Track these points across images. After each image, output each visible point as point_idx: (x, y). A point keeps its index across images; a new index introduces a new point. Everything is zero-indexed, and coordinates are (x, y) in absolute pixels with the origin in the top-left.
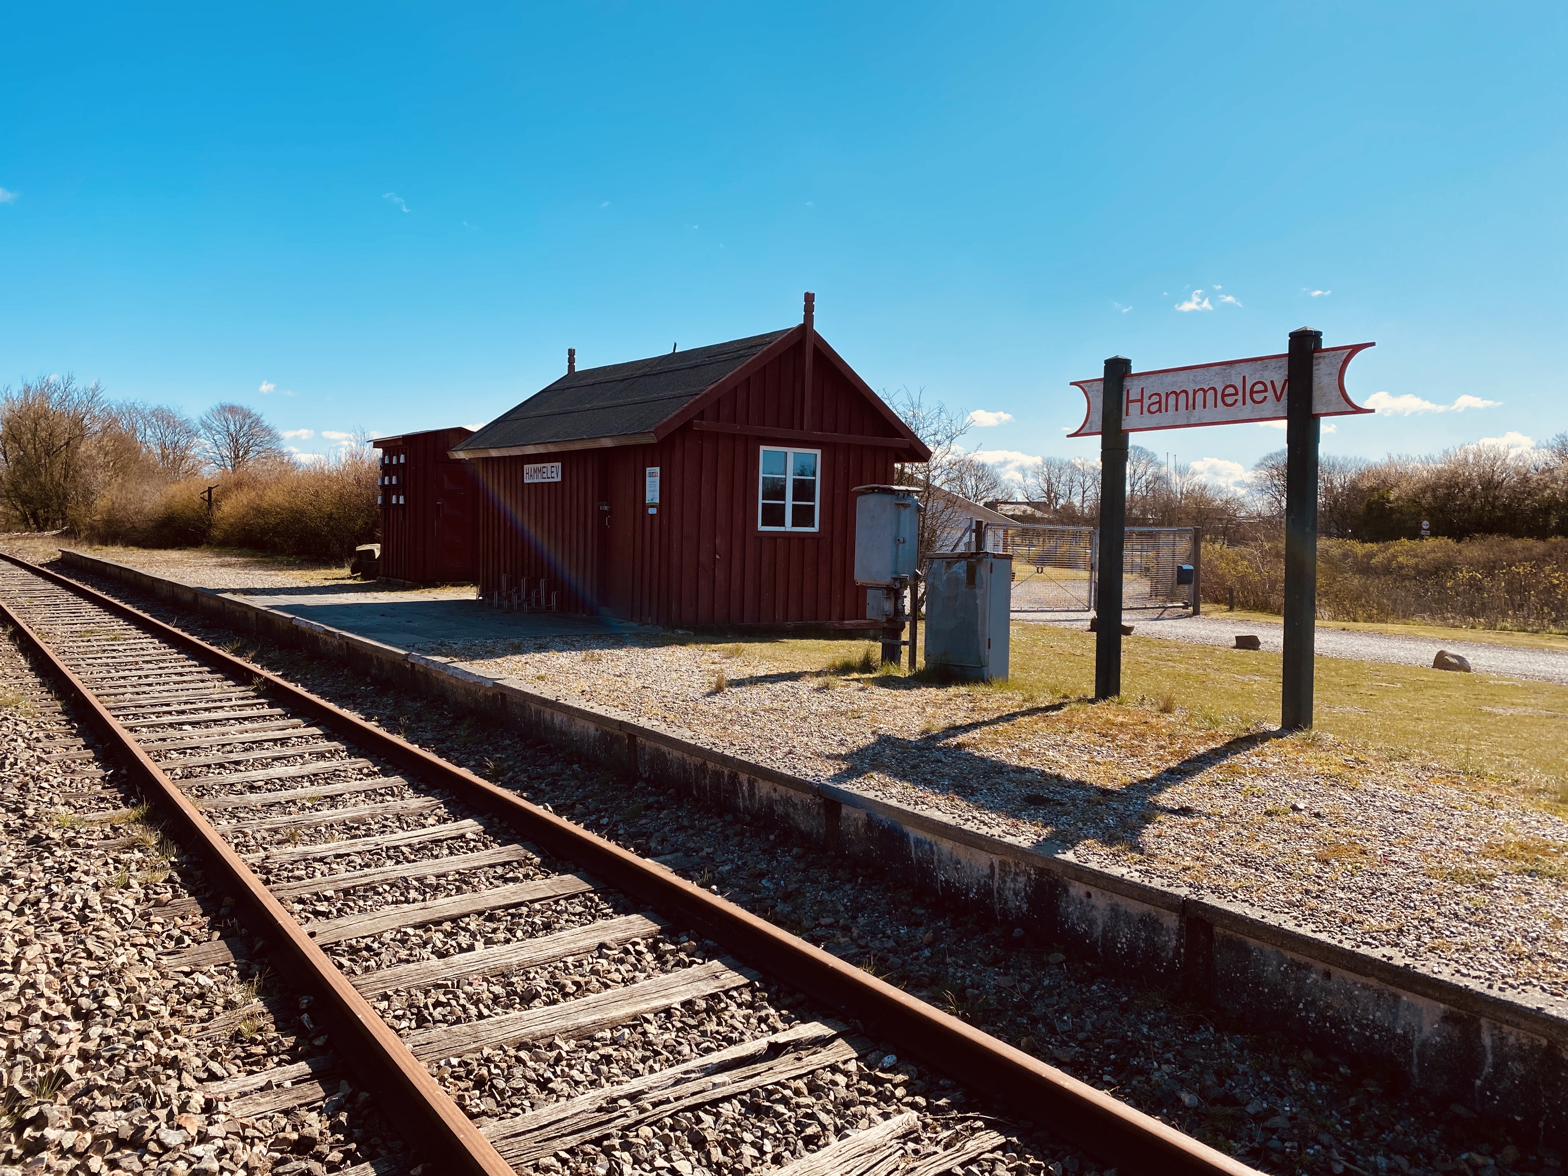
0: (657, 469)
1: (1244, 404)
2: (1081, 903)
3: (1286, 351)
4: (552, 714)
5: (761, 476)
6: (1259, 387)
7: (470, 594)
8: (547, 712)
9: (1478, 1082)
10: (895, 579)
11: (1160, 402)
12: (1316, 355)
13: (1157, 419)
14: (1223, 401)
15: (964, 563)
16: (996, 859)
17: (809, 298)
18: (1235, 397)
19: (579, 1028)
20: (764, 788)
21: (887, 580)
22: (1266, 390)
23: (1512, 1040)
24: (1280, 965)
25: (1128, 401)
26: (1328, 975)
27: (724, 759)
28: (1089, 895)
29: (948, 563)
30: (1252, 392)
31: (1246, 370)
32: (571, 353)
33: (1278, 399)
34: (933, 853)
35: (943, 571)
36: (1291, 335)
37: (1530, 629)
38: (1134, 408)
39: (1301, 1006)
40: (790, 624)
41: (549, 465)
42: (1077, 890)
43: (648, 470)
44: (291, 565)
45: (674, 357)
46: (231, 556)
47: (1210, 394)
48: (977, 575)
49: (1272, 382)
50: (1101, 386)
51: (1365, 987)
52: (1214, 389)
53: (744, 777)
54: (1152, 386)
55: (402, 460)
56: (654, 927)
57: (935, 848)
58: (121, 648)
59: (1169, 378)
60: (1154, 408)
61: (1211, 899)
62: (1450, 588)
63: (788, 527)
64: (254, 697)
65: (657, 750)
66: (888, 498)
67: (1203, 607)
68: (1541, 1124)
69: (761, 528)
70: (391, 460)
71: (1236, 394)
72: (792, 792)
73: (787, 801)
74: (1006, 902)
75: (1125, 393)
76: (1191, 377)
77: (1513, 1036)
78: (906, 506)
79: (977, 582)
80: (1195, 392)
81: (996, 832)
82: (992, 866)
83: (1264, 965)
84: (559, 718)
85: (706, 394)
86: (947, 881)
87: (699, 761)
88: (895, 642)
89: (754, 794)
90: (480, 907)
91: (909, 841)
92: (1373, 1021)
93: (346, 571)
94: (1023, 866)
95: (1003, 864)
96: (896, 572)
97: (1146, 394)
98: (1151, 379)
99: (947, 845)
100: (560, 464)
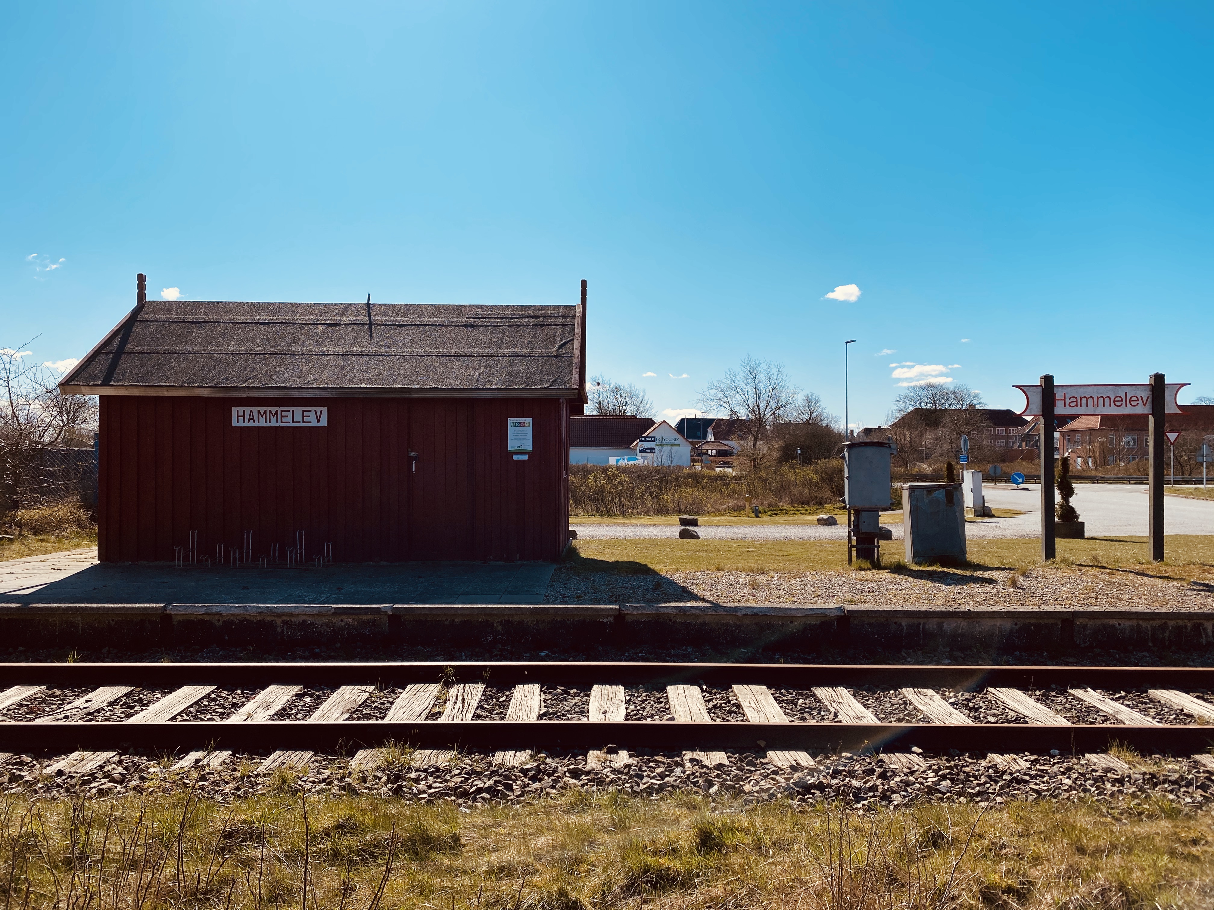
0: (530, 420)
1: (1127, 406)
3: (1150, 382)
6: (1134, 399)
11: (1076, 401)
12: (1164, 386)
13: (1075, 410)
14: (1115, 404)
15: (943, 491)
17: (584, 284)
18: (1121, 403)
22: (1138, 400)
25: (1057, 400)
29: (929, 491)
30: (1130, 400)
31: (1127, 389)
32: (141, 278)
33: (1145, 405)
35: (925, 497)
36: (1152, 375)
38: (1061, 403)
41: (294, 409)
43: (510, 420)
47: (1107, 400)
48: (954, 498)
49: (1142, 397)
50: (1038, 390)
52: (1109, 397)
54: (1070, 393)
59: (1082, 389)
60: (1072, 404)
71: (1122, 401)
75: (1054, 395)
79: (955, 502)
80: (1098, 398)
97: (1067, 396)
98: (1070, 389)
100: (323, 409)
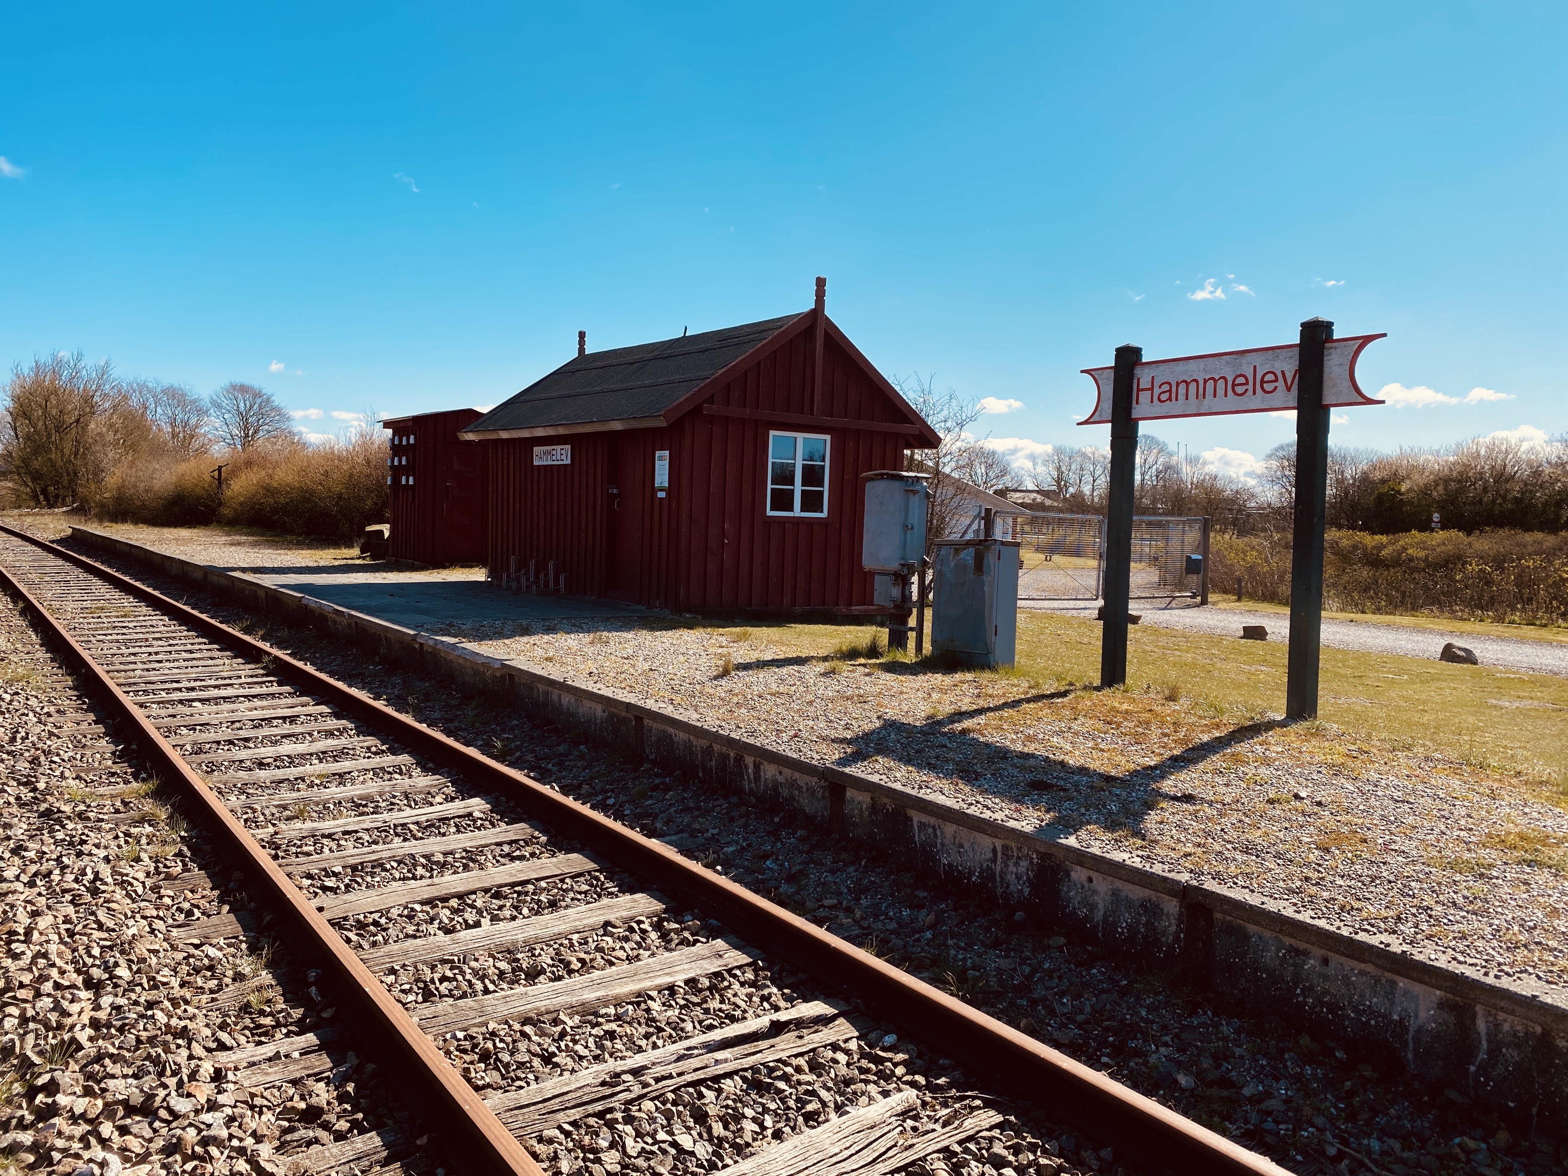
0: (667, 453)
1: (1254, 393)
2: (1083, 887)
3: (1298, 341)
4: (560, 696)
5: (770, 460)
6: (1270, 377)
7: (478, 575)
8: (555, 693)
9: (1472, 1068)
10: (903, 565)
11: (1170, 391)
12: (1328, 345)
13: (1166, 408)
14: (1234, 390)
15: (972, 550)
16: (999, 843)
17: (821, 283)
18: (1245, 387)
19: (583, 1004)
20: (770, 771)
21: (895, 566)
22: (1276, 380)
23: (1506, 1027)
24: (1279, 951)
25: (1139, 390)
26: (1325, 961)
27: (730, 742)
28: (1090, 880)
29: (956, 550)
30: (1263, 382)
31: (1257, 359)
32: (582, 335)
33: (1289, 389)
34: (936, 836)
35: (951, 558)
36: (1303, 325)
37: (1538, 623)
38: (1144, 397)
39: (1299, 991)
40: (798, 609)
41: (558, 447)
42: (1079, 874)
43: (658, 453)
44: (300, 545)
45: (685, 341)
46: (241, 535)
47: (1222, 384)
48: (985, 563)
49: (1283, 372)
50: (1111, 374)
51: (1362, 973)
52: (1224, 378)
53: (749, 760)
54: (1163, 375)
55: (412, 441)
56: (657, 906)
57: (938, 832)
58: (131, 625)
59: (1181, 366)
60: (1164, 397)
61: (1210, 885)
62: (1460, 581)
63: (797, 511)
64: (263, 675)
65: (664, 732)
66: (896, 484)
67: (1212, 598)
68: (1534, 1110)
69: (770, 513)
70: (401, 440)
71: (1247, 383)
72: (797, 775)
73: (792, 784)
74: (1008, 886)
75: (1135, 381)
76: (1202, 366)
77: (1509, 1023)
78: (914, 492)
79: (985, 569)
80: (1205, 381)
81: (999, 816)
82: (994, 850)
83: (1263, 951)
84: (567, 699)
85: (716, 378)
86: (950, 865)
87: (704, 743)
88: (902, 628)
89: (760, 776)
90: (486, 885)
91: (912, 825)
92: (1369, 1007)
93: (356, 551)
94: (1025, 850)
95: (1005, 848)
96: (903, 559)
97: (1157, 383)
98: (1162, 367)
99: (950, 829)
100: (569, 447)
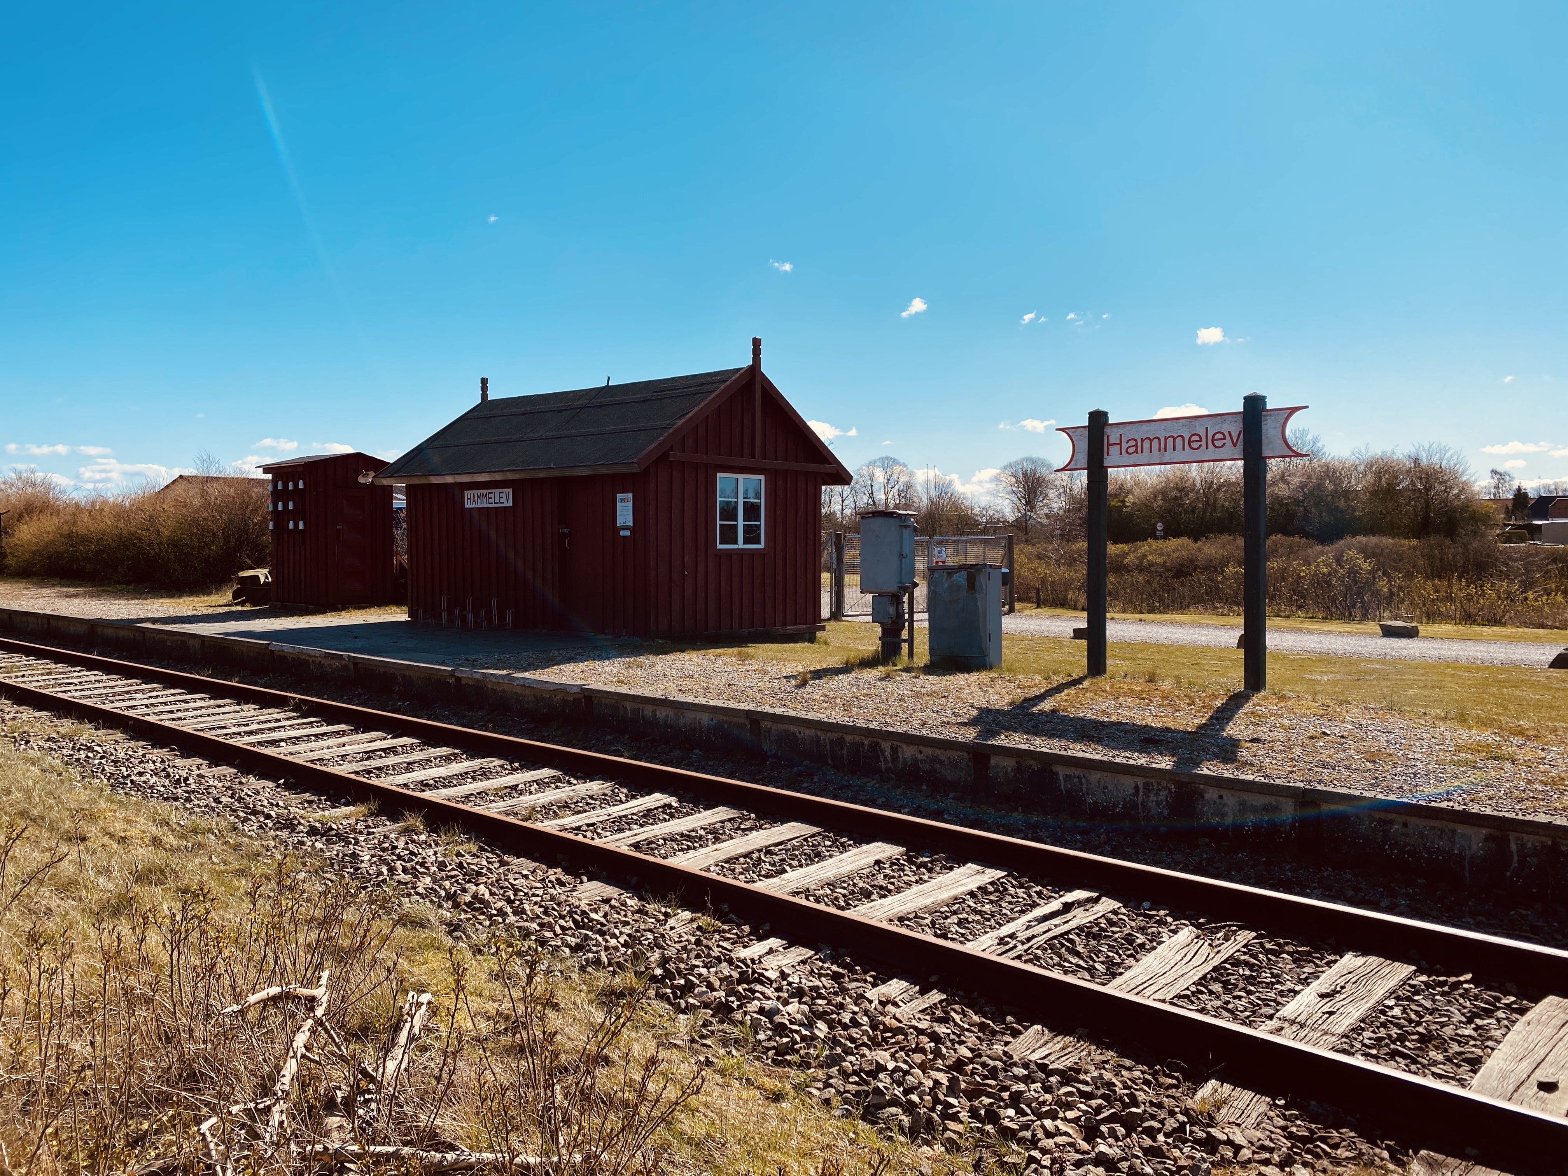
0: (630, 495)
1: (1207, 448)
2: (1215, 803)
3: (1241, 409)
5: (719, 499)
6: (1219, 436)
7: (399, 615)
9: (1508, 874)
11: (1136, 446)
12: (1264, 413)
13: (1134, 458)
14: (1190, 445)
15: (964, 574)
16: (1140, 781)
17: (756, 343)
18: (1199, 443)
20: (908, 752)
21: (893, 588)
22: (1224, 438)
23: (1529, 845)
24: (1371, 823)
25: (1109, 445)
26: (1405, 825)
27: (866, 731)
28: (1221, 797)
29: (949, 573)
30: (1213, 439)
31: (1208, 423)
32: (484, 382)
33: (1235, 445)
34: (1082, 784)
35: (944, 580)
36: (1245, 398)
38: (1114, 450)
39: (1387, 847)
40: (745, 631)
41: (497, 491)
42: (1211, 794)
43: (619, 496)
45: (607, 390)
47: (1179, 441)
48: (977, 583)
49: (1229, 432)
50: (1086, 433)
51: (1432, 828)
52: (1182, 436)
53: (886, 746)
54: (1129, 433)
55: (301, 485)
56: (902, 849)
57: (1084, 781)
59: (1145, 427)
60: (1131, 450)
61: (1320, 787)
63: (741, 545)
64: (298, 717)
65: (786, 731)
66: (892, 521)
68: (1549, 891)
69: (720, 546)
70: (286, 486)
71: (1201, 440)
72: (938, 752)
73: (934, 760)
74: (1150, 811)
75: (1105, 438)
76: (1163, 427)
77: (1531, 841)
78: (906, 527)
79: (977, 588)
80: (1166, 439)
81: (1140, 762)
82: (1137, 787)
83: (1359, 825)
84: (662, 713)
85: (678, 429)
86: (1095, 803)
87: (835, 736)
88: (893, 640)
89: (898, 757)
91: (1058, 778)
92: (1438, 848)
93: (227, 596)
94: (1164, 784)
95: (1146, 785)
96: (900, 582)
97: (1124, 439)
98: (1128, 427)
99: (1095, 776)
100: (510, 490)
